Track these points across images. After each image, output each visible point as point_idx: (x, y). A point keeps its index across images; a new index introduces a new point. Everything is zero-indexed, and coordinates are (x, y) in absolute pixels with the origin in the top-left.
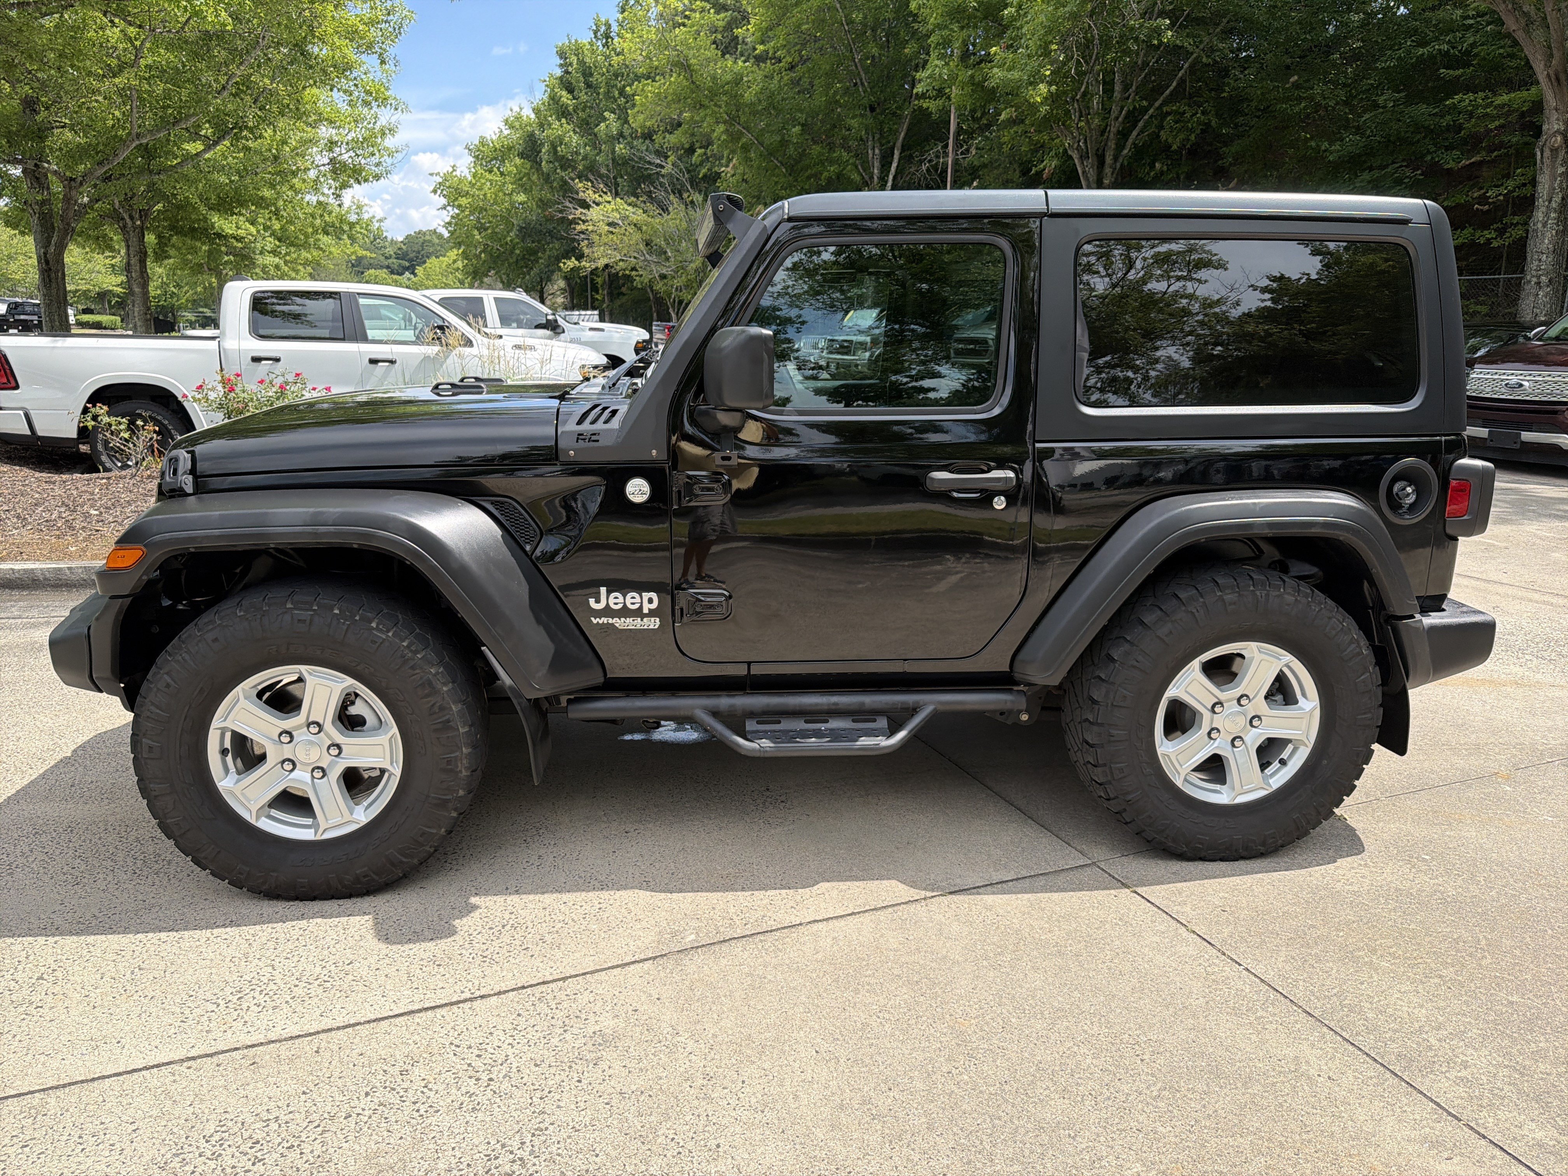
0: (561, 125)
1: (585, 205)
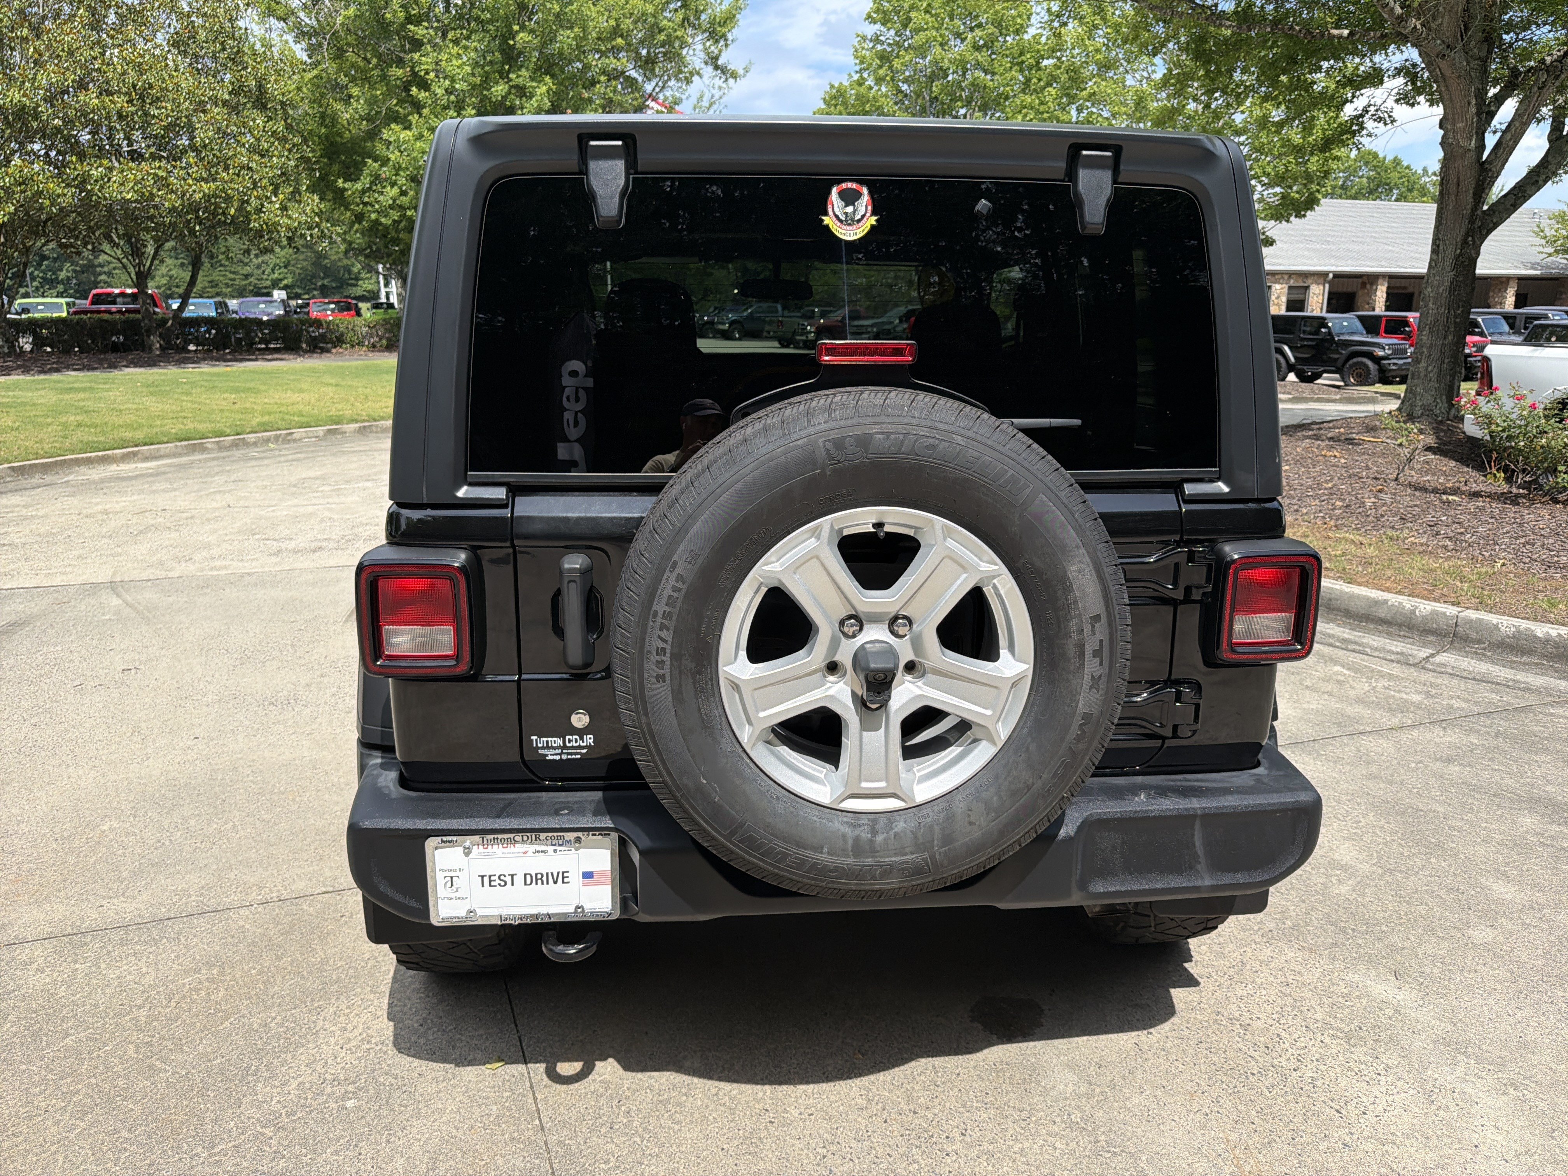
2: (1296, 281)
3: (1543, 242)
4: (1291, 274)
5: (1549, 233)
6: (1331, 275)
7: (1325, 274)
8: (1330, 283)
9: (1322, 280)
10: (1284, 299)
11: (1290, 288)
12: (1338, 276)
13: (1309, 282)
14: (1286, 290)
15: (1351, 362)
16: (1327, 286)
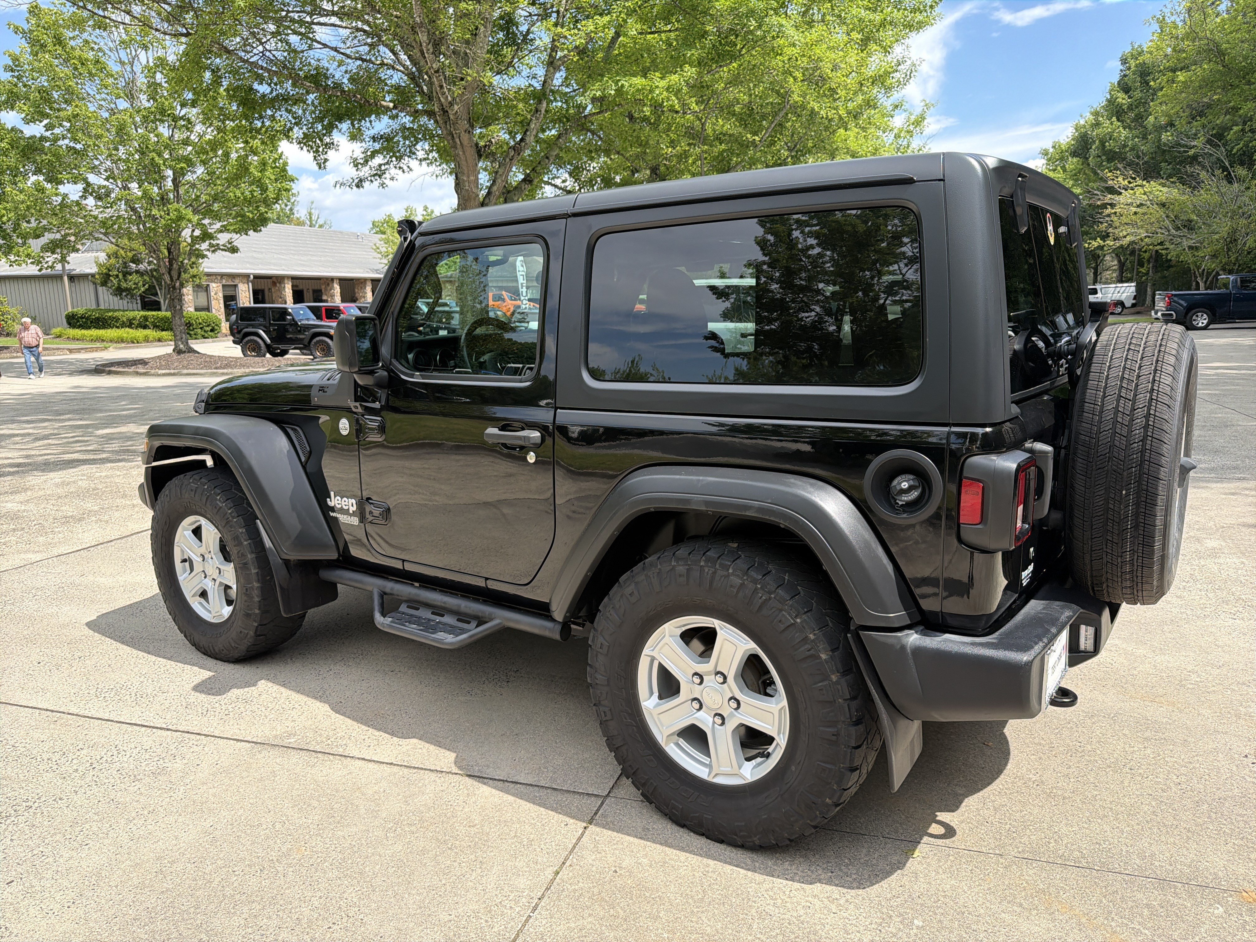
0: (1112, 124)
1: (1112, 190)
2: (227, 281)
3: (380, 256)
4: (222, 275)
5: (383, 250)
6: (252, 277)
7: (247, 276)
8: (252, 282)
9: (245, 280)
10: (221, 295)
11: (223, 286)
12: (257, 277)
13: (237, 281)
14: (221, 287)
15: (315, 340)
16: (250, 284)
